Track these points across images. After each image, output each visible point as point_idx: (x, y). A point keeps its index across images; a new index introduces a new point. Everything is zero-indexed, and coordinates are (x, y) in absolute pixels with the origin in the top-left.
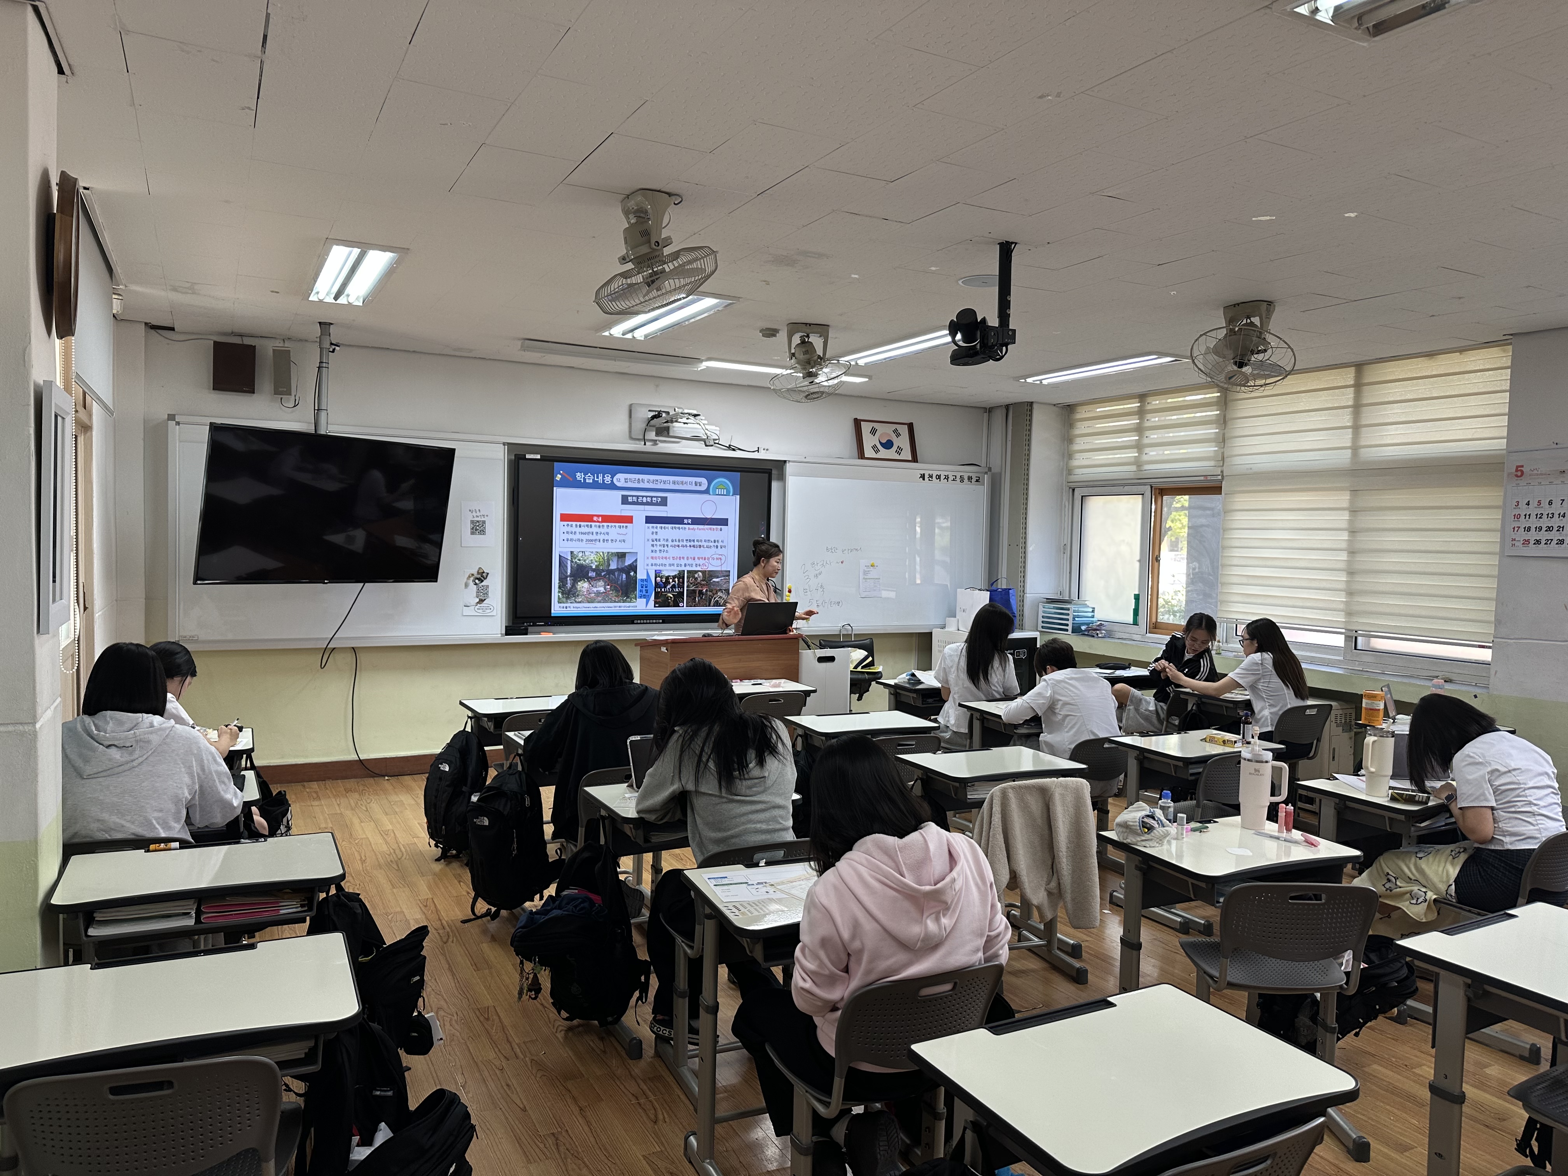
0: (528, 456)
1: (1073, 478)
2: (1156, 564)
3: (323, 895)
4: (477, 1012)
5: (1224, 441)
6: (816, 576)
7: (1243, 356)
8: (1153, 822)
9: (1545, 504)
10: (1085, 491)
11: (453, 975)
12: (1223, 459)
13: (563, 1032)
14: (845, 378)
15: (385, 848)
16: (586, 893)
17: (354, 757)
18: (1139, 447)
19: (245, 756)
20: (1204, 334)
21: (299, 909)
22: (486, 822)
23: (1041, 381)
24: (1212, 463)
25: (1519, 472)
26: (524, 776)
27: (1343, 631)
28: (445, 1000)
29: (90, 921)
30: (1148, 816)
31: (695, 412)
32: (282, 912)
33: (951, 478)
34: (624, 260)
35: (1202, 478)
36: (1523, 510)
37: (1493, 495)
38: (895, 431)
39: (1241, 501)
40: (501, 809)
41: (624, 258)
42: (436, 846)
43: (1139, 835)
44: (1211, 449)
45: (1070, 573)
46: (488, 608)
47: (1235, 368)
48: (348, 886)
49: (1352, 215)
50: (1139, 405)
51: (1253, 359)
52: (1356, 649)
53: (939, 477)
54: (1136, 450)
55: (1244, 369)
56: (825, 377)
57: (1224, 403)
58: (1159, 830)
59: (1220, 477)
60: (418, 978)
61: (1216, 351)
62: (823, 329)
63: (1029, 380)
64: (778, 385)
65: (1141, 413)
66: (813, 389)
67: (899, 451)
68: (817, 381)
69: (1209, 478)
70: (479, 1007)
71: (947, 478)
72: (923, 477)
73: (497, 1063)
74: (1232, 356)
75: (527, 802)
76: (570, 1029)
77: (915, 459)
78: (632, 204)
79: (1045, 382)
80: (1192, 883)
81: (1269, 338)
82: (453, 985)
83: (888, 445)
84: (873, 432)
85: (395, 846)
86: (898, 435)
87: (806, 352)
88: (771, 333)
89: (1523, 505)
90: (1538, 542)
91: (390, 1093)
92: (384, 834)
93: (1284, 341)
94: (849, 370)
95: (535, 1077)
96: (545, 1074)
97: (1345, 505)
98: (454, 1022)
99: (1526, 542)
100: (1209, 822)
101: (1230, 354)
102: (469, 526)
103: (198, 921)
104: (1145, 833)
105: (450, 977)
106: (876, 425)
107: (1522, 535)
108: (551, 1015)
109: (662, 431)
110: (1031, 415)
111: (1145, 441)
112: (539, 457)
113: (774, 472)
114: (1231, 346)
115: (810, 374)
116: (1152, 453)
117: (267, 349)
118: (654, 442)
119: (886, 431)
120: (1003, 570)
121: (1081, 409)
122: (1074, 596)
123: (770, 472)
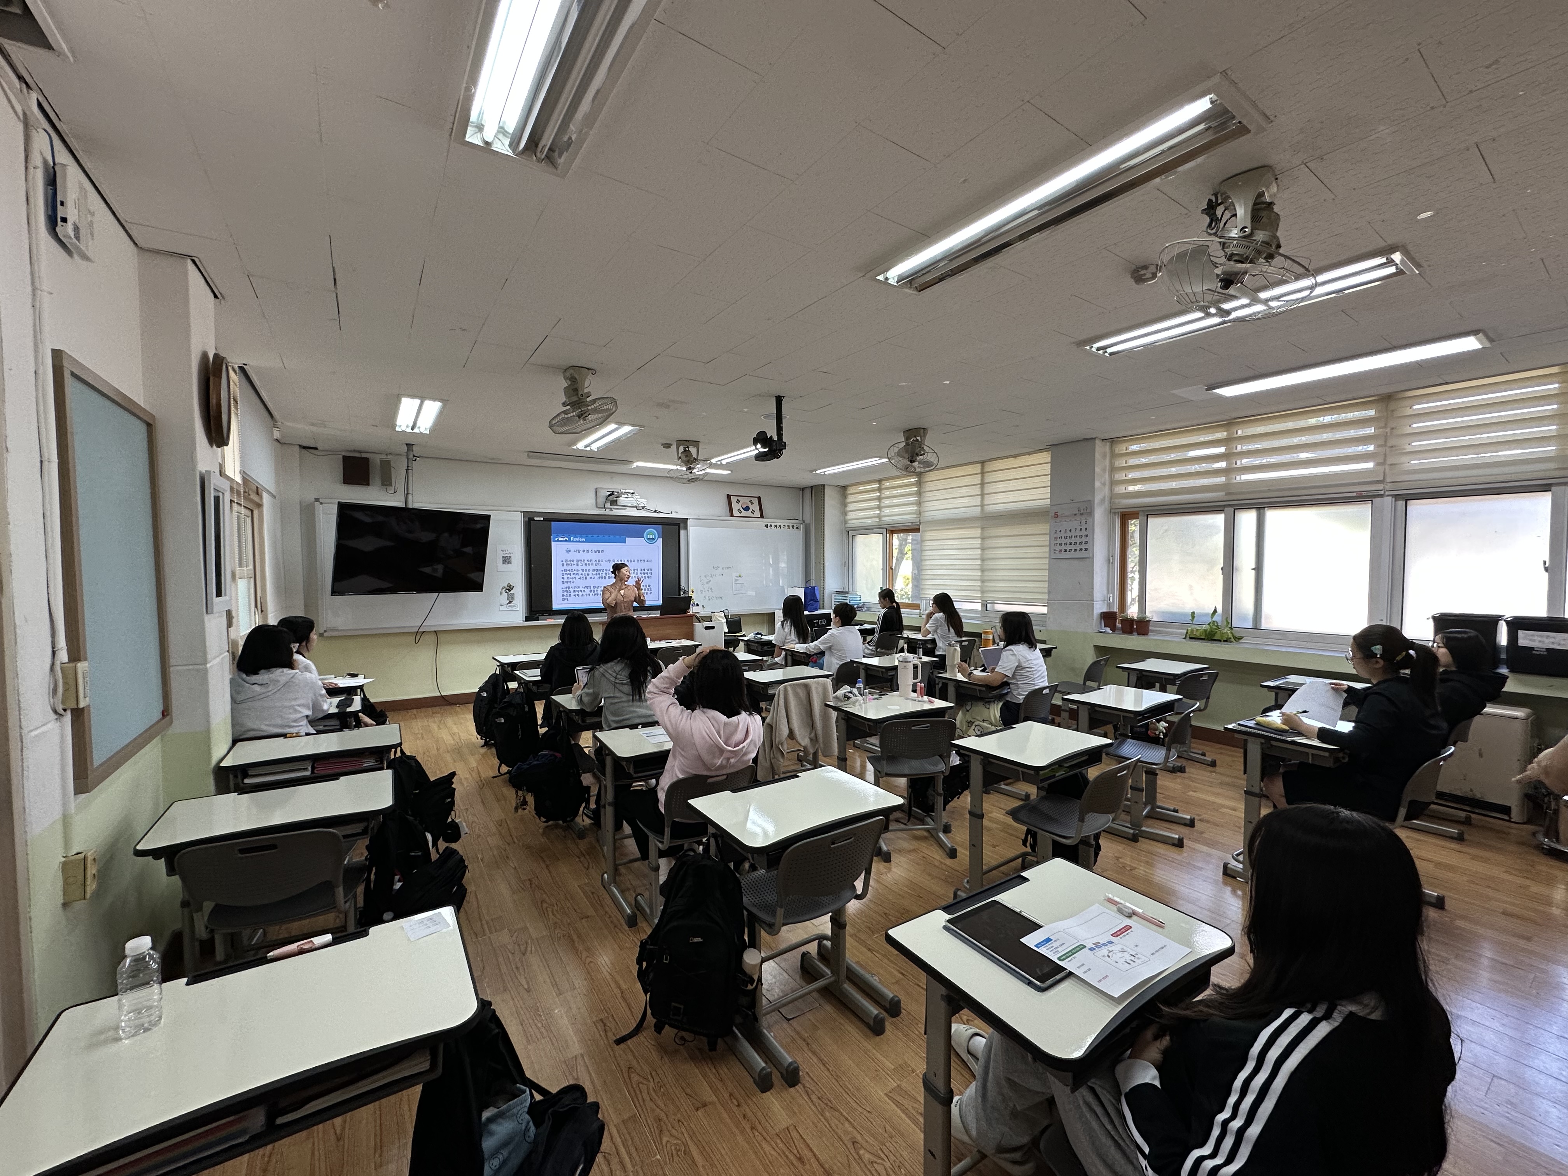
0: (535, 519)
1: (848, 526)
2: (890, 571)
3: (393, 754)
4: (495, 823)
5: (920, 503)
6: (708, 583)
7: (912, 456)
8: (852, 695)
9: (1068, 531)
10: (854, 533)
11: (484, 804)
12: (920, 514)
13: (543, 829)
14: (709, 471)
15: (452, 742)
16: (552, 753)
17: (438, 694)
18: (880, 508)
19: (359, 690)
20: (892, 445)
21: (374, 764)
22: (503, 721)
23: (824, 472)
24: (915, 516)
25: (1056, 516)
26: (527, 695)
27: (980, 601)
29: (246, 775)
31: (632, 491)
33: (782, 527)
34: (564, 404)
35: (910, 524)
36: (1059, 535)
37: (1045, 528)
38: (751, 501)
39: (929, 535)
40: (511, 713)
42: (481, 739)
43: (842, 701)
44: (914, 508)
45: (848, 577)
46: (514, 606)
47: (909, 463)
49: (948, 382)
50: (879, 485)
51: (918, 459)
52: (986, 610)
53: (776, 526)
54: (878, 510)
55: (914, 464)
56: (698, 471)
57: (920, 484)
58: (853, 698)
59: (919, 523)
60: (450, 800)
61: (899, 454)
62: (696, 443)
63: (818, 472)
64: (672, 474)
65: (880, 490)
66: (691, 476)
67: (753, 512)
68: (694, 471)
69: (913, 524)
70: (496, 820)
71: (780, 526)
72: (767, 526)
73: (502, 846)
75: (526, 709)
76: (547, 827)
77: (762, 517)
78: (568, 374)
79: (826, 473)
81: (925, 448)
83: (747, 509)
84: (738, 501)
85: (458, 741)
86: (752, 503)
87: (686, 456)
88: (668, 446)
89: (1058, 532)
90: (1066, 551)
91: (420, 854)
92: (453, 735)
93: (932, 449)
94: (711, 466)
95: (524, 852)
96: (530, 850)
97: (979, 535)
98: (481, 829)
99: (1060, 551)
100: (882, 695)
101: (907, 456)
102: (502, 559)
103: (313, 772)
104: (846, 700)
106: (739, 498)
107: (1058, 548)
108: (535, 819)
109: (614, 503)
110: (824, 492)
111: (882, 505)
112: (542, 519)
113: (682, 525)
114: (907, 452)
115: (690, 468)
116: (887, 511)
117: (376, 459)
118: (611, 509)
119: (745, 501)
120: (813, 577)
121: (849, 488)
122: (851, 590)
123: (678, 525)
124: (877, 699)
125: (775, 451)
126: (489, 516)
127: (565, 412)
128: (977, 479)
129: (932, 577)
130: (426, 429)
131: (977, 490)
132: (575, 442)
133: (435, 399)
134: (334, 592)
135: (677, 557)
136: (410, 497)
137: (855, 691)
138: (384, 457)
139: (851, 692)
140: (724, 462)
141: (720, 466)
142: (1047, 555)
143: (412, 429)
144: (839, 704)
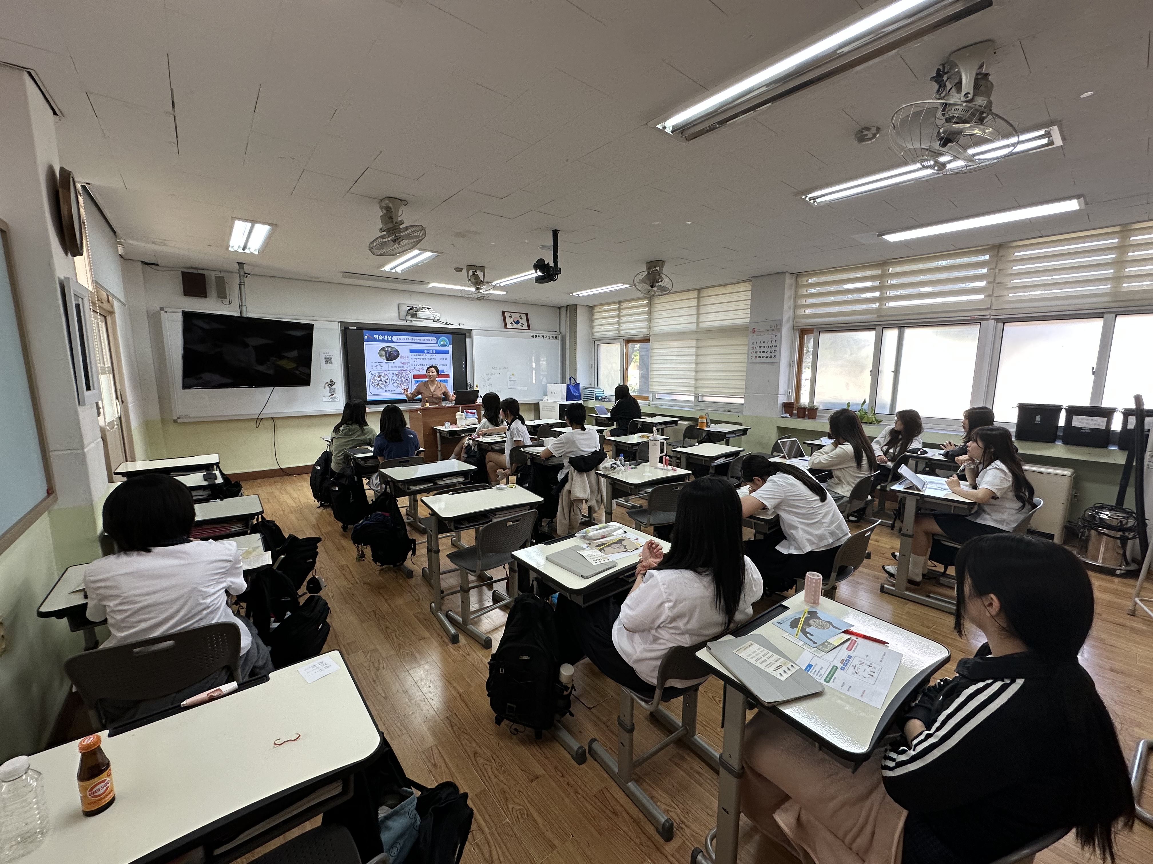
0: (350, 328)
1: (594, 337)
2: (627, 371)
4: (339, 567)
5: (650, 321)
6: (488, 380)
7: (653, 283)
9: (762, 342)
10: (599, 342)
12: (650, 328)
13: (379, 571)
14: (493, 291)
16: (383, 513)
17: (277, 467)
18: (619, 323)
19: (215, 467)
20: (639, 273)
21: (242, 528)
22: (337, 489)
24: (646, 330)
25: (754, 331)
27: (694, 394)
28: (323, 564)
31: (428, 307)
32: (233, 530)
33: (545, 337)
34: (381, 230)
35: (643, 336)
36: (755, 345)
37: (745, 340)
38: (520, 317)
39: (657, 345)
40: (344, 483)
42: (318, 502)
43: (611, 471)
44: (645, 324)
45: (594, 376)
46: (336, 397)
47: (651, 289)
49: (689, 223)
50: (618, 306)
51: (657, 284)
52: (698, 401)
53: (539, 336)
54: (618, 325)
55: (655, 289)
56: (484, 291)
57: (650, 305)
58: (618, 468)
59: (649, 336)
61: (643, 281)
62: (482, 268)
63: (574, 294)
64: (464, 294)
65: (619, 309)
66: (479, 295)
67: (522, 325)
68: (481, 291)
69: (645, 336)
71: (543, 337)
72: (533, 336)
76: (382, 569)
77: (529, 329)
78: (383, 204)
79: (580, 295)
81: (663, 276)
82: (327, 557)
83: (517, 322)
84: (511, 317)
85: (299, 503)
86: (522, 318)
87: (475, 279)
88: (459, 270)
89: (755, 343)
90: (760, 357)
93: (668, 277)
94: (495, 288)
95: (366, 589)
96: (370, 588)
97: (694, 345)
99: (756, 357)
100: (637, 465)
101: (648, 282)
102: (324, 360)
104: (613, 470)
106: (511, 314)
107: (755, 355)
108: (373, 565)
109: (414, 316)
110: (577, 310)
111: (621, 321)
112: (356, 328)
113: (467, 335)
114: (648, 279)
115: (477, 289)
116: (624, 326)
117: (211, 276)
118: (411, 321)
119: (516, 317)
120: (567, 376)
121: (596, 308)
122: (596, 386)
123: (465, 334)
124: (634, 468)
125: (552, 275)
126: (312, 325)
127: (382, 237)
128: (694, 303)
129: (658, 376)
130: (255, 250)
131: (694, 311)
132: (383, 266)
133: (264, 223)
134: (185, 386)
135: (464, 359)
136: (244, 308)
137: (618, 462)
138: (218, 274)
139: (615, 464)
140: (502, 285)
141: (498, 288)
142: (746, 360)
143: (244, 249)
144: (607, 473)
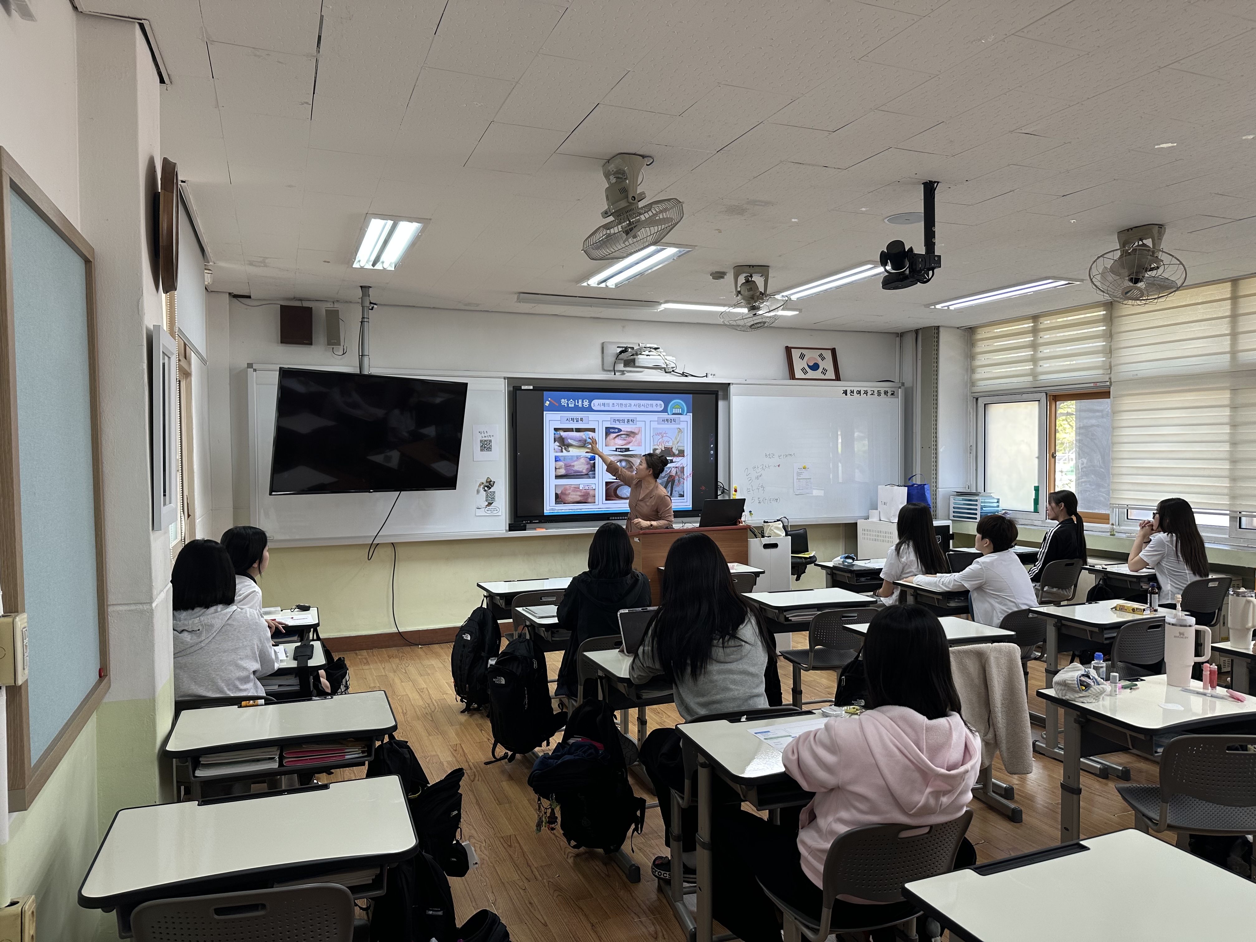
0: (523, 387)
1: (976, 389)
2: (1053, 460)
3: (378, 743)
4: (502, 840)
5: (1111, 352)
6: (757, 478)
7: (1137, 273)
8: (1089, 680)
10: (988, 400)
11: (480, 808)
12: (1111, 368)
13: (572, 858)
14: (780, 311)
15: (421, 703)
16: (589, 741)
17: (394, 630)
18: (1034, 360)
19: (312, 629)
20: (1101, 256)
21: (361, 755)
22: (503, 682)
23: (948, 306)
24: (1101, 372)
26: (532, 644)
27: (1228, 512)
28: (475, 829)
29: (198, 763)
30: (1083, 675)
31: (656, 346)
32: (347, 757)
33: (870, 393)
35: (1092, 385)
38: (821, 355)
39: (1128, 403)
40: (514, 671)
41: (606, 213)
42: (462, 701)
43: (1077, 692)
44: (1100, 359)
45: (976, 470)
46: (495, 509)
47: (1131, 284)
48: (398, 736)
49: (1250, 137)
50: (1033, 324)
51: (1146, 275)
52: (1240, 527)
53: (859, 392)
54: (1031, 363)
55: (1139, 285)
56: (766, 309)
57: (1110, 320)
58: (1095, 688)
59: (1108, 384)
60: (456, 812)
61: (1112, 270)
62: (763, 270)
63: (938, 306)
65: (1035, 331)
66: (757, 320)
67: (824, 371)
68: (760, 312)
69: (1098, 384)
70: (503, 835)
71: (866, 393)
72: (845, 392)
73: (521, 884)
74: (1127, 274)
75: (535, 666)
76: (577, 855)
77: (838, 378)
78: (612, 167)
79: (952, 308)
80: (1130, 735)
81: (1161, 255)
82: (481, 816)
83: (815, 367)
84: (802, 357)
85: (429, 701)
86: (823, 359)
87: (750, 290)
88: (719, 275)
92: (420, 691)
93: (1176, 258)
94: (783, 304)
95: (553, 896)
96: (561, 894)
97: (1227, 402)
98: (483, 848)
100: (1137, 680)
101: (1125, 272)
102: (479, 445)
103: (281, 764)
104: (1083, 690)
105: (478, 810)
106: (804, 351)
108: (562, 843)
109: (630, 363)
110: (938, 337)
111: (1040, 355)
112: (531, 387)
113: (720, 393)
114: (1126, 265)
115: (753, 308)
116: (1046, 365)
117: (320, 310)
118: (623, 372)
119: (812, 356)
120: (917, 469)
121: (980, 330)
122: (981, 489)
123: (716, 394)
124: (1133, 687)
125: (921, 270)
126: (466, 385)
127: (607, 227)
129: (1134, 471)
130: (392, 264)
132: (589, 277)
133: (413, 221)
134: (273, 489)
135: (713, 439)
136: (366, 359)
138: (329, 305)
139: (1087, 676)
140: (794, 298)
141: (787, 305)
143: (374, 265)
144: (1068, 697)
